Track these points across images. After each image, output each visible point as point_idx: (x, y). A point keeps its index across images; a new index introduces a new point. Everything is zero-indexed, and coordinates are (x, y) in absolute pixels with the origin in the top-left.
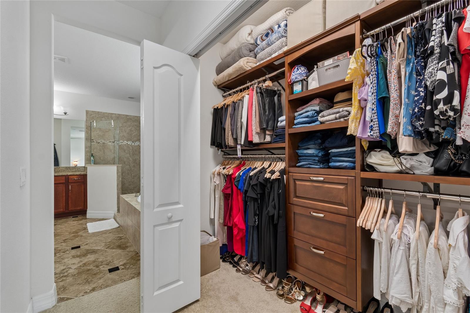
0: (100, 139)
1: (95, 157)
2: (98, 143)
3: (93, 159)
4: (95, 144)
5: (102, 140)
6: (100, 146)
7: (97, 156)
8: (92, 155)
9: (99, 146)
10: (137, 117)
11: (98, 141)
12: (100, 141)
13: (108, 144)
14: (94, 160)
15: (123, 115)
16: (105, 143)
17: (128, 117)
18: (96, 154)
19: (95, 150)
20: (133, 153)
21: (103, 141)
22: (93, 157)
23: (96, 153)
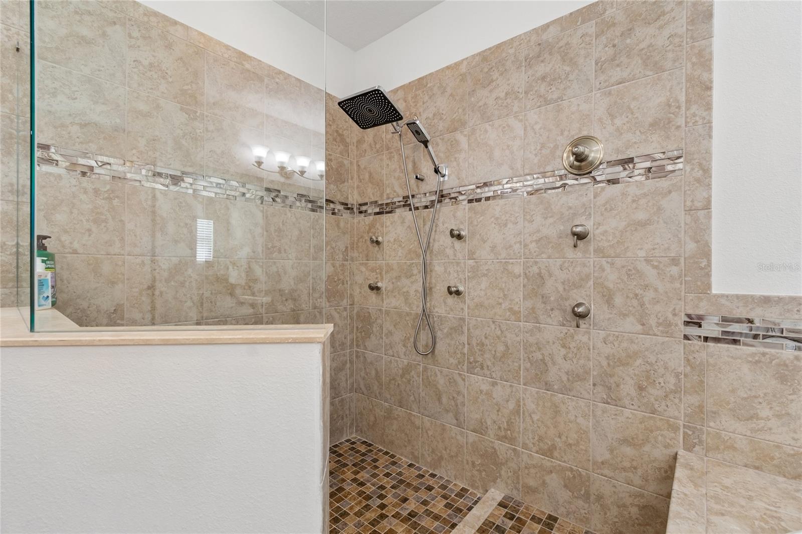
0: (93, 147)
1: (57, 257)
2: (84, 174)
3: (49, 275)
4: (60, 177)
5: (111, 160)
6: (96, 191)
7: (75, 252)
8: (39, 245)
9: (85, 192)
10: (285, 79)
11: (82, 161)
12: (93, 163)
13: (147, 185)
14: (54, 277)
15: (228, 47)
16: (129, 176)
17: (247, 66)
18: (64, 238)
19: (61, 217)
20: (270, 245)
21: (117, 167)
22: (49, 258)
23: (66, 232)
